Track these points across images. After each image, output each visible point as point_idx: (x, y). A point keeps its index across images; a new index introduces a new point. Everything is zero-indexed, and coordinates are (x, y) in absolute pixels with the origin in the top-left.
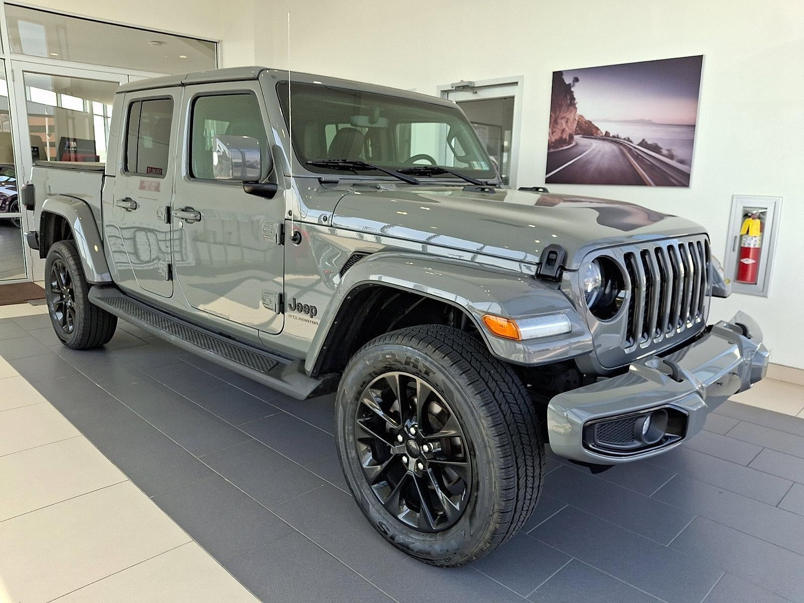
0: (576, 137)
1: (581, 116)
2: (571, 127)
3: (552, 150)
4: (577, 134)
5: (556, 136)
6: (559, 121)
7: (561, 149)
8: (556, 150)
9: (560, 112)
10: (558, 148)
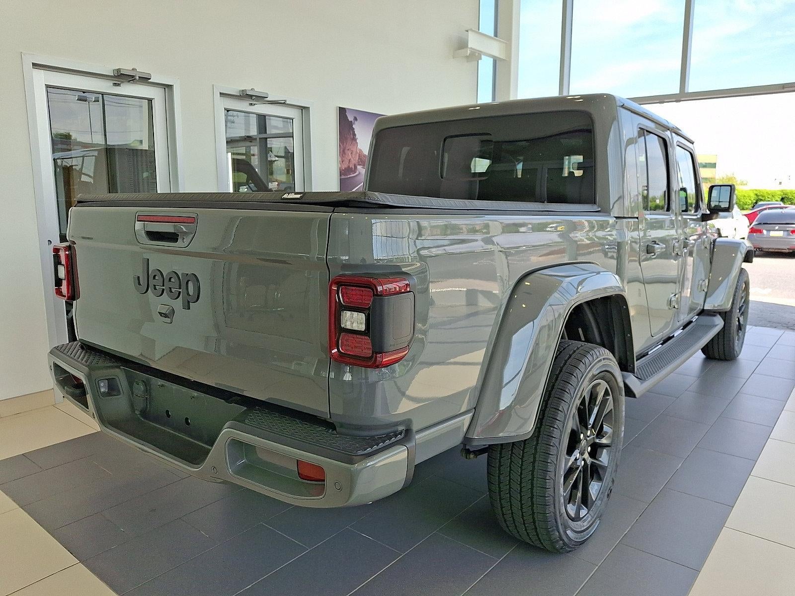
0: (359, 167)
1: (360, 150)
2: (355, 159)
3: (343, 177)
4: (360, 165)
5: (344, 166)
6: (346, 151)
7: (349, 176)
8: (347, 177)
9: (346, 144)
10: (347, 175)
